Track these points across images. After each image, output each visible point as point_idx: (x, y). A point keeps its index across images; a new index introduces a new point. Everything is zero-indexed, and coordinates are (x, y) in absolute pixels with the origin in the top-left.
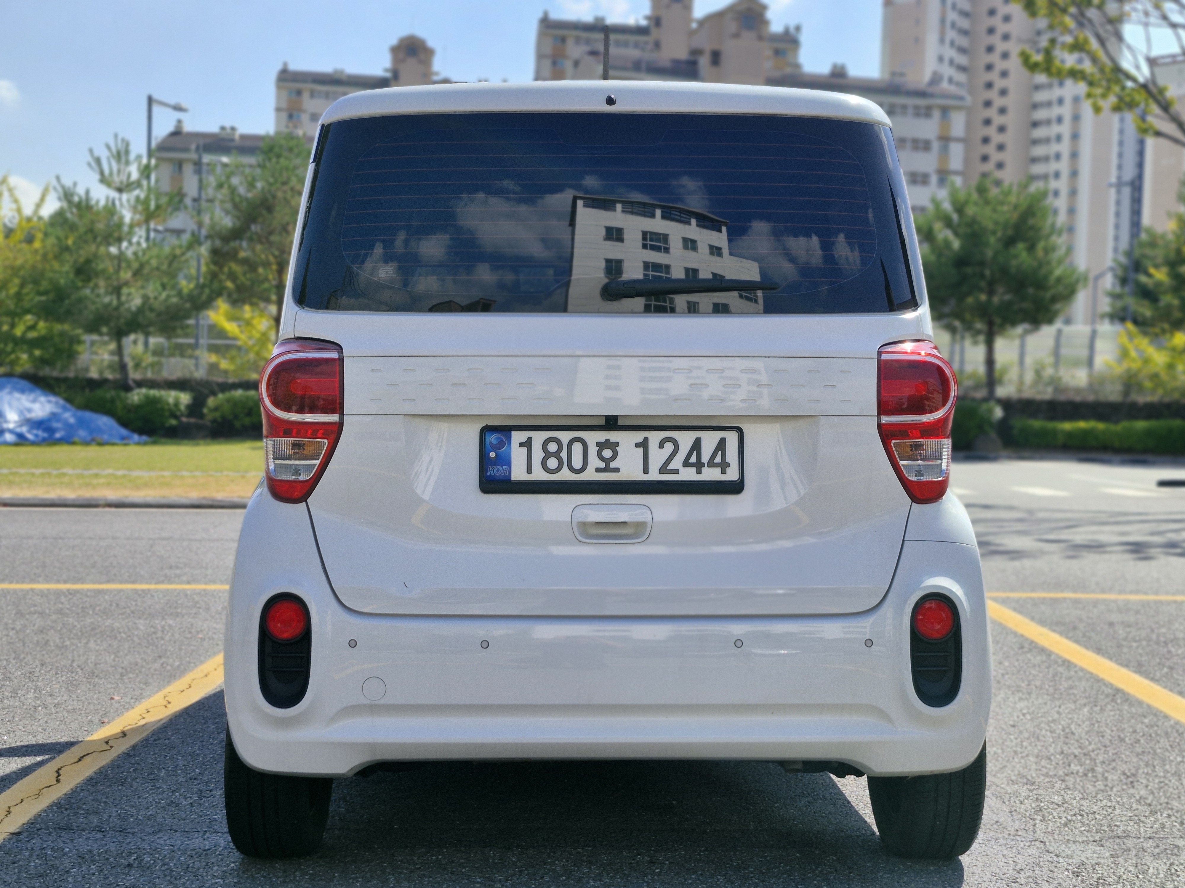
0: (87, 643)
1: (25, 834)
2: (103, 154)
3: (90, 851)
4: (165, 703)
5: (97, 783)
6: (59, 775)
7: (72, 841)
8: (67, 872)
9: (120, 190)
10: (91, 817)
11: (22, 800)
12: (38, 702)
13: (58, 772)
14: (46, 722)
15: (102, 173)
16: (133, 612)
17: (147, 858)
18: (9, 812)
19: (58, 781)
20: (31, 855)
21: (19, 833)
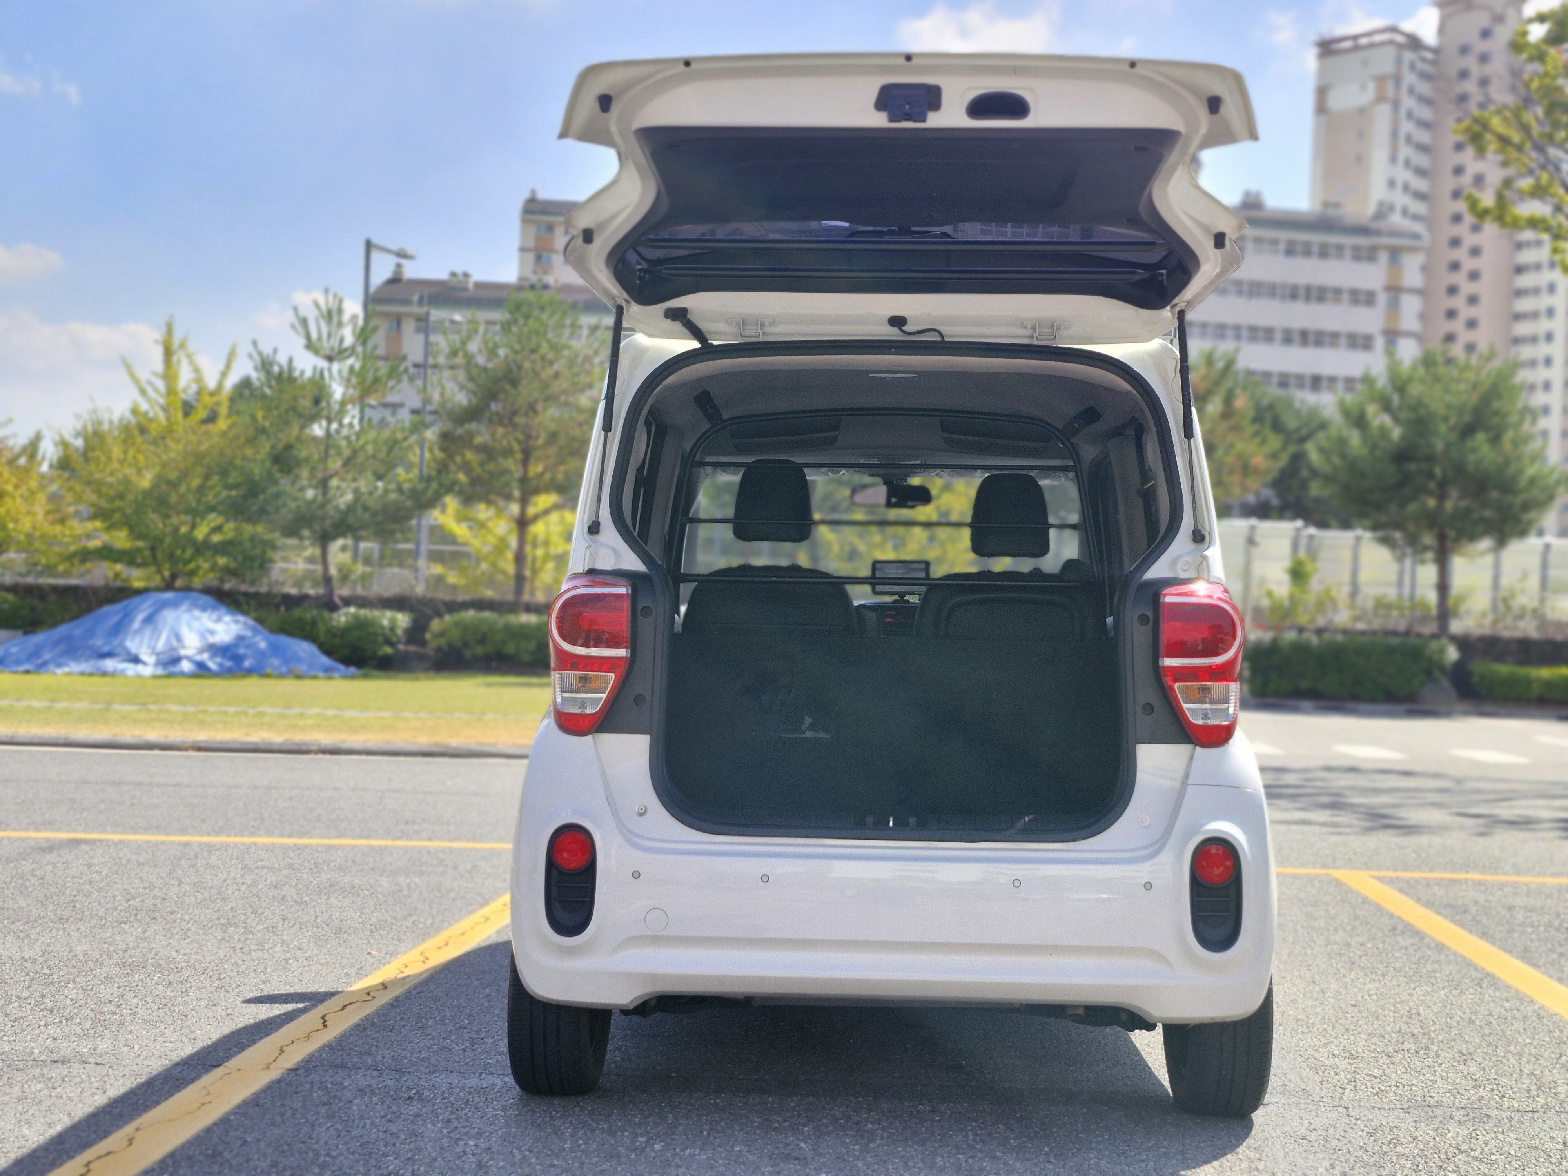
0: (328, 899)
1: (302, 1070)
2: (311, 315)
3: (369, 1086)
4: (423, 959)
5: (365, 1029)
6: (325, 1021)
7: (350, 1076)
8: (351, 1102)
9: (330, 359)
10: (365, 1058)
11: (293, 1042)
12: (288, 955)
13: (323, 1017)
14: (301, 974)
15: (308, 337)
16: (372, 869)
17: (426, 1093)
18: (282, 1051)
19: (325, 1026)
20: (312, 1087)
21: (296, 1070)
